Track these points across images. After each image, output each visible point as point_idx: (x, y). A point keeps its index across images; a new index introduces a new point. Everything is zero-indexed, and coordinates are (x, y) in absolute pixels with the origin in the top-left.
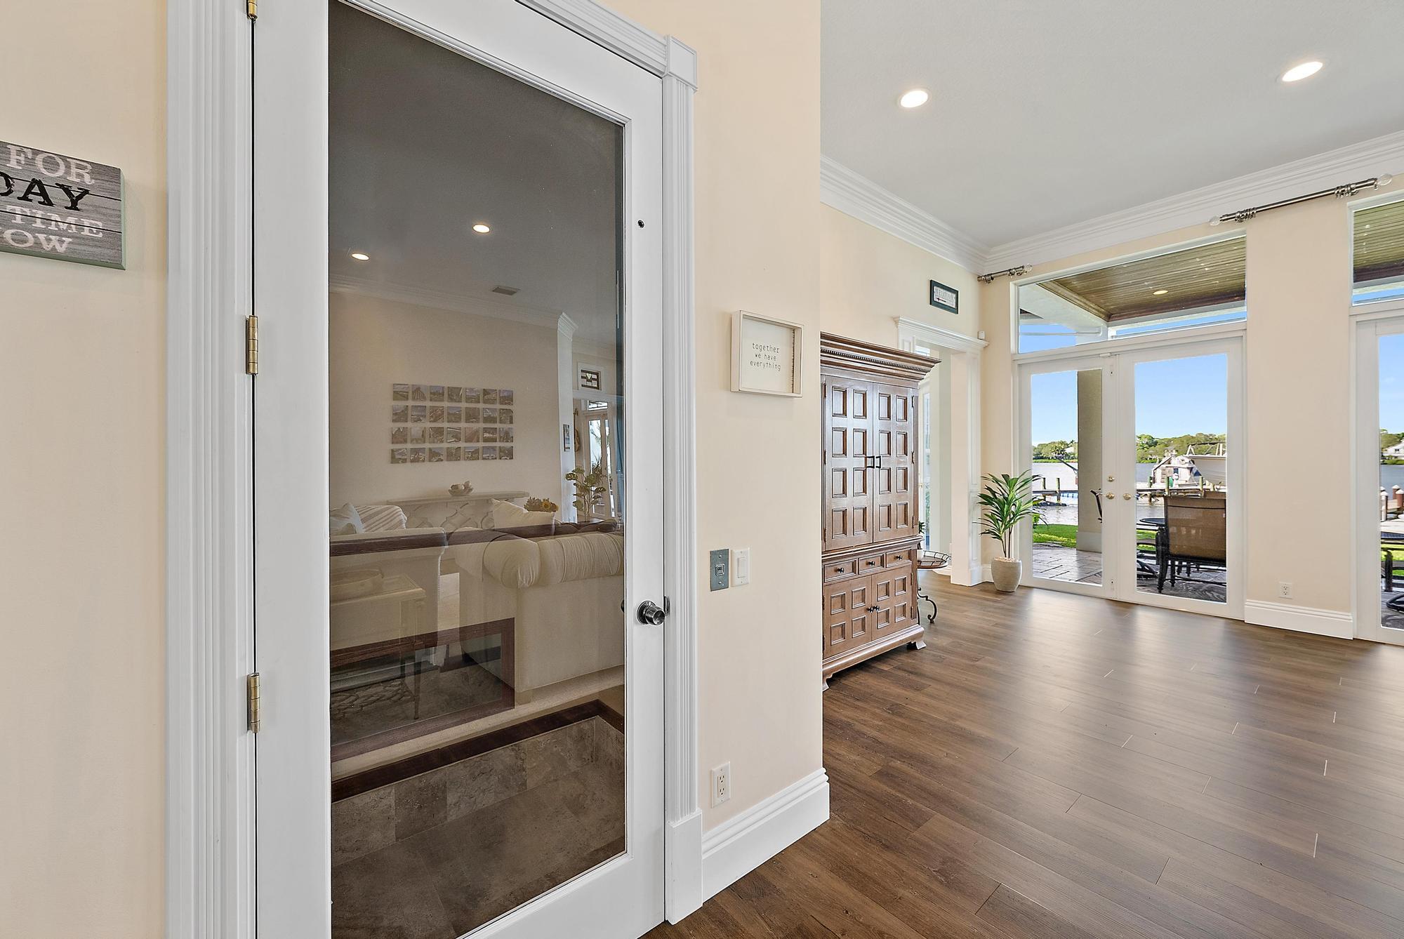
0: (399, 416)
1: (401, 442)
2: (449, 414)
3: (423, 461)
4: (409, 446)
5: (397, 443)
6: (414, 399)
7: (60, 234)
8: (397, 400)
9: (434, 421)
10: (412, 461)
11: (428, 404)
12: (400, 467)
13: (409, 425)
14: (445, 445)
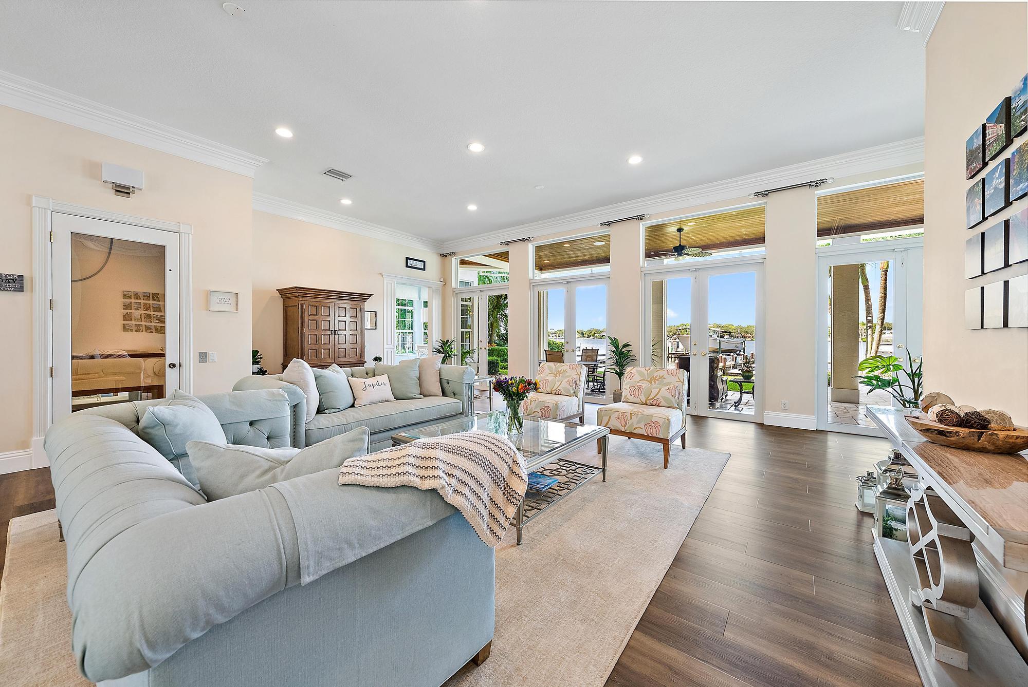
0: (127, 307)
1: (128, 320)
2: (153, 307)
3: (142, 331)
4: (134, 322)
5: (126, 320)
6: (134, 299)
7: (12, 287)
8: (126, 298)
9: (146, 310)
10: (136, 331)
11: (142, 301)
12: (129, 334)
13: (133, 311)
14: (153, 324)
